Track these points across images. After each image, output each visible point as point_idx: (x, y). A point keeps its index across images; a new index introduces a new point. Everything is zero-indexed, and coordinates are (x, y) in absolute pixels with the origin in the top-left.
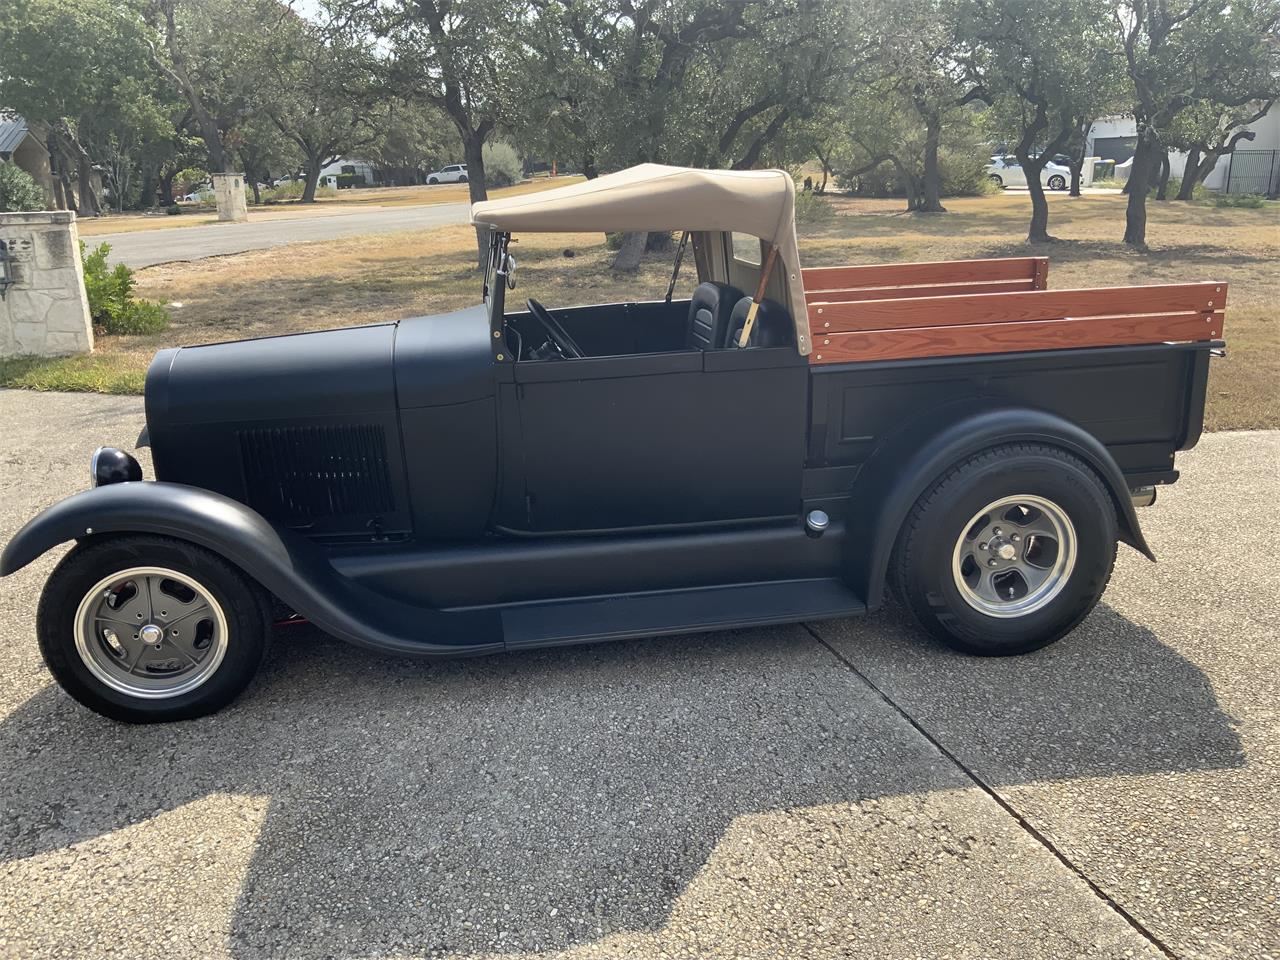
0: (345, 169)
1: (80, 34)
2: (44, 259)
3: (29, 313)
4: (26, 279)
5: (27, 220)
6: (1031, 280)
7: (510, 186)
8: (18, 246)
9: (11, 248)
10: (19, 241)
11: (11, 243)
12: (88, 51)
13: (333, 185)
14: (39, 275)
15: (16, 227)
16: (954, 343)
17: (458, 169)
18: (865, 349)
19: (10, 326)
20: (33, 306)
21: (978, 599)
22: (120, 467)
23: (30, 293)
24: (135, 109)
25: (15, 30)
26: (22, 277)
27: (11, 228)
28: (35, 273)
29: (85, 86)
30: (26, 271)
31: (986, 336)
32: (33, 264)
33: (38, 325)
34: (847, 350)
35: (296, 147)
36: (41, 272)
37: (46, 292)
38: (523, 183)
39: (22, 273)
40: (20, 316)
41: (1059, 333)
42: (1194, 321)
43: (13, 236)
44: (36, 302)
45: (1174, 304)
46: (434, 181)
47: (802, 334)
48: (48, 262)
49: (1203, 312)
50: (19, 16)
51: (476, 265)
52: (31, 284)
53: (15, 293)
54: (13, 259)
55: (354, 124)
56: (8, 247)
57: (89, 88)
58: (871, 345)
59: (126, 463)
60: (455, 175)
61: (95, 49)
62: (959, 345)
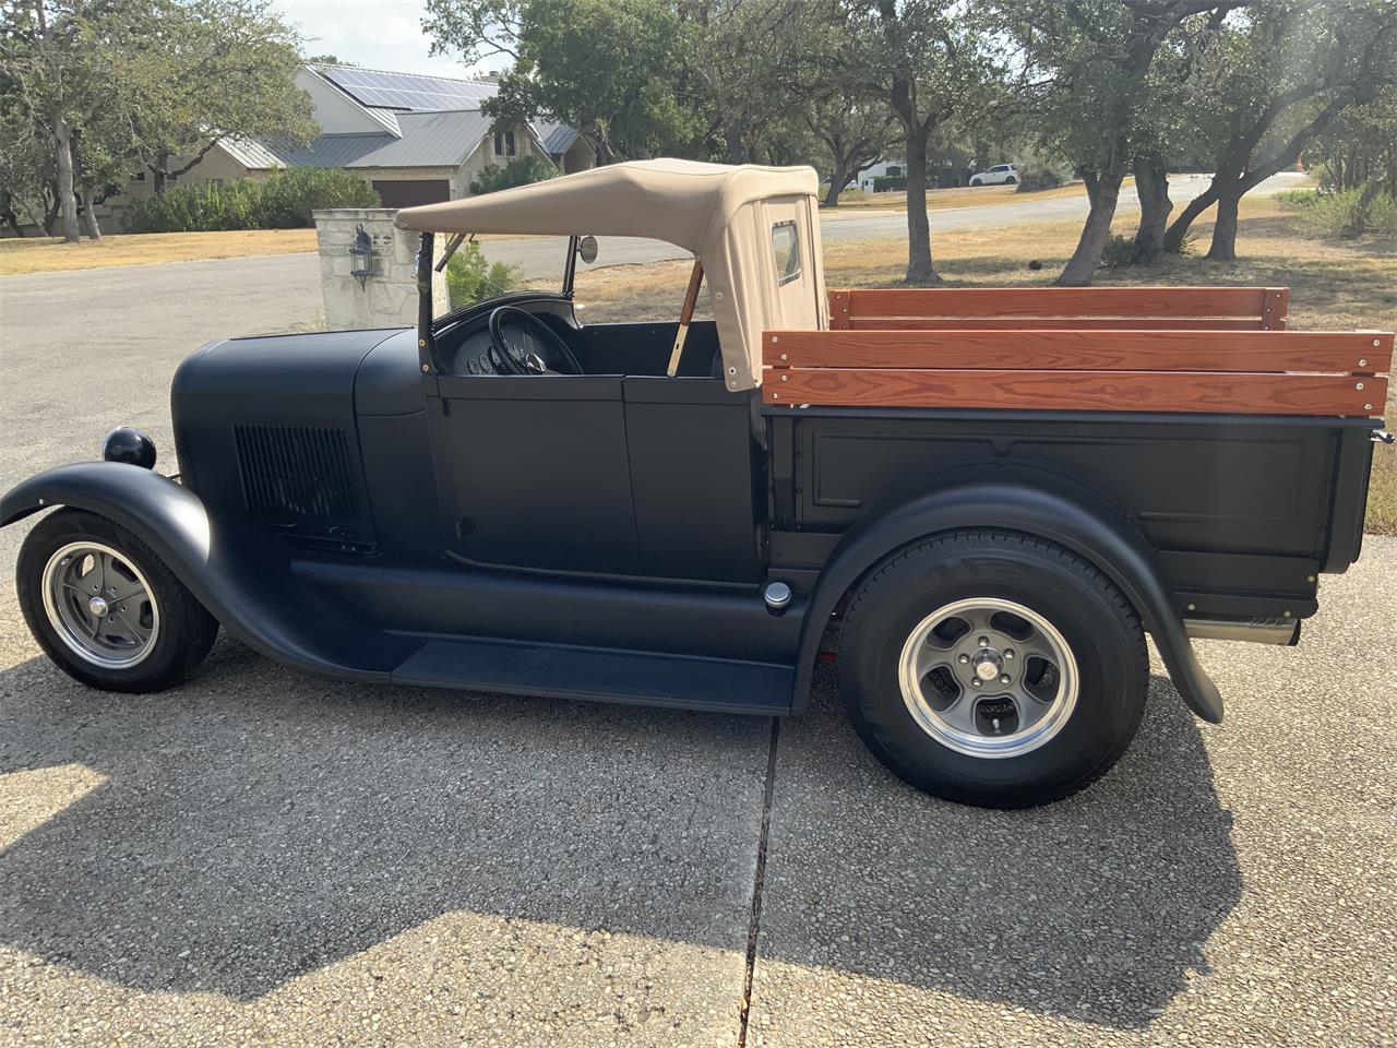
0: (889, 170)
1: (617, 35)
2: (403, 254)
3: (386, 304)
4: (386, 272)
5: (389, 216)
6: (1260, 319)
7: (1057, 187)
8: (381, 241)
9: (375, 243)
10: (381, 237)
11: (375, 238)
12: (623, 53)
13: (871, 187)
14: (397, 269)
15: (380, 223)
16: (951, 391)
17: (1006, 169)
18: (834, 390)
19: (370, 317)
20: (390, 298)
21: (942, 727)
22: (134, 449)
23: (388, 286)
24: (656, 110)
25: (560, 34)
26: (382, 270)
27: (377, 223)
28: (393, 267)
29: (615, 87)
30: (386, 265)
31: (1000, 386)
32: (392, 258)
33: (393, 317)
34: (808, 390)
35: (825, 146)
36: (399, 267)
37: (401, 285)
38: (1072, 184)
39: (382, 266)
40: (379, 308)
41: (1109, 389)
42: (1335, 386)
43: (377, 231)
44: (392, 296)
45: (1300, 360)
46: (978, 183)
47: (732, 364)
48: (405, 257)
49: (1354, 374)
50: (565, 20)
51: (904, 276)
52: (389, 277)
53: (376, 285)
54: (375, 253)
55: (888, 122)
56: (373, 240)
57: (619, 90)
58: (840, 386)
59: (141, 446)
60: (1003, 176)
61: (629, 50)
62: (960, 395)
